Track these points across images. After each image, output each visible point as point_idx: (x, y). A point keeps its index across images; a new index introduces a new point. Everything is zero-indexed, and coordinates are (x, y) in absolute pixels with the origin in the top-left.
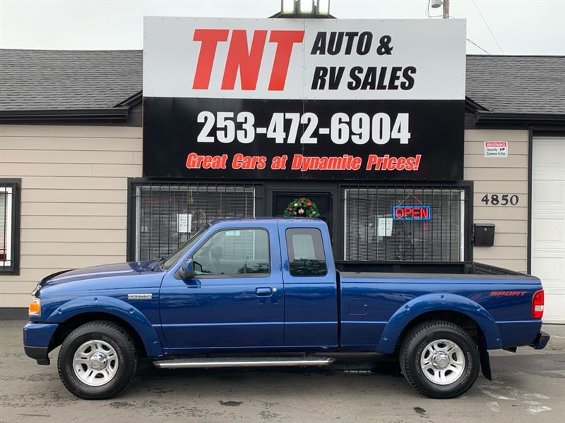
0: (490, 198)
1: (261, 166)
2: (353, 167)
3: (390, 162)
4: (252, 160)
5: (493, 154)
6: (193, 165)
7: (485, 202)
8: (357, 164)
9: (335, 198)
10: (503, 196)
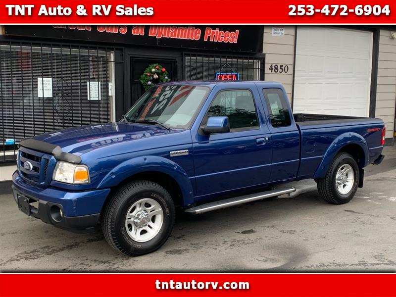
0: (273, 67)
3: (220, 35)
5: (276, 33)
7: (271, 71)
8: (198, 35)
9: (179, 65)
10: (281, 66)
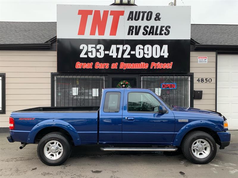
0: (200, 80)
1: (107, 67)
2: (145, 67)
3: (160, 65)
4: (103, 65)
5: (201, 62)
6: (78, 67)
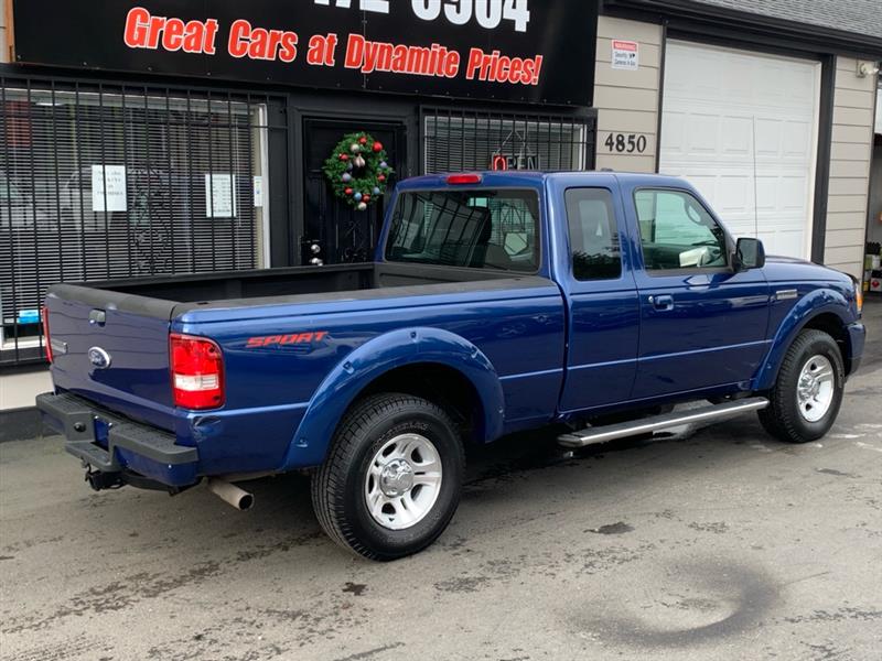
0: (614, 140)
1: (288, 55)
2: (447, 71)
4: (269, 37)
5: (621, 62)
6: (141, 40)
7: (609, 147)
8: (452, 66)
10: (630, 137)
